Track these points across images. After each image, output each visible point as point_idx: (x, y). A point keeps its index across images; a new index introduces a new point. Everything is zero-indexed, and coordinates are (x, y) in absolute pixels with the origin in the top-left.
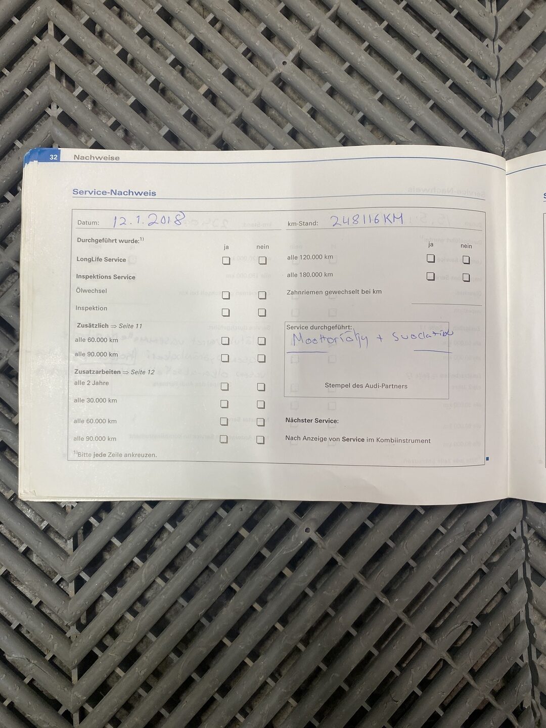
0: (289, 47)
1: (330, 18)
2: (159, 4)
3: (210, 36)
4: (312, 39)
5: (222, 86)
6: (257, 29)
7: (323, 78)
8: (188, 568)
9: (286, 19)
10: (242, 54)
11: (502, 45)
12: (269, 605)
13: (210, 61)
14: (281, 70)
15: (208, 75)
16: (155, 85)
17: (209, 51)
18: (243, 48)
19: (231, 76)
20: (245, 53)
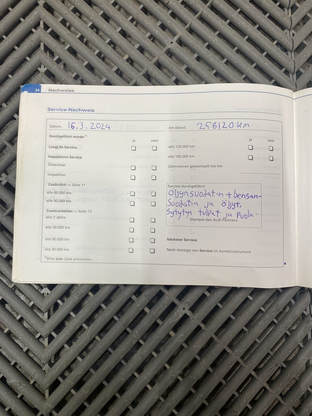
0: (174, 34)
1: (197, 18)
2: (102, 11)
3: (130, 28)
4: (187, 29)
5: (136, 55)
6: (157, 24)
7: (193, 51)
8: (114, 330)
9: (173, 19)
10: (148, 38)
11: (295, 33)
12: (161, 353)
13: (130, 42)
14: (170, 47)
15: (129, 49)
16: (99, 55)
17: (130, 37)
18: (148, 34)
19: (141, 50)
20: (150, 37)
